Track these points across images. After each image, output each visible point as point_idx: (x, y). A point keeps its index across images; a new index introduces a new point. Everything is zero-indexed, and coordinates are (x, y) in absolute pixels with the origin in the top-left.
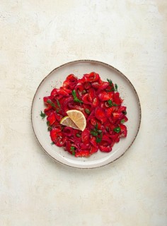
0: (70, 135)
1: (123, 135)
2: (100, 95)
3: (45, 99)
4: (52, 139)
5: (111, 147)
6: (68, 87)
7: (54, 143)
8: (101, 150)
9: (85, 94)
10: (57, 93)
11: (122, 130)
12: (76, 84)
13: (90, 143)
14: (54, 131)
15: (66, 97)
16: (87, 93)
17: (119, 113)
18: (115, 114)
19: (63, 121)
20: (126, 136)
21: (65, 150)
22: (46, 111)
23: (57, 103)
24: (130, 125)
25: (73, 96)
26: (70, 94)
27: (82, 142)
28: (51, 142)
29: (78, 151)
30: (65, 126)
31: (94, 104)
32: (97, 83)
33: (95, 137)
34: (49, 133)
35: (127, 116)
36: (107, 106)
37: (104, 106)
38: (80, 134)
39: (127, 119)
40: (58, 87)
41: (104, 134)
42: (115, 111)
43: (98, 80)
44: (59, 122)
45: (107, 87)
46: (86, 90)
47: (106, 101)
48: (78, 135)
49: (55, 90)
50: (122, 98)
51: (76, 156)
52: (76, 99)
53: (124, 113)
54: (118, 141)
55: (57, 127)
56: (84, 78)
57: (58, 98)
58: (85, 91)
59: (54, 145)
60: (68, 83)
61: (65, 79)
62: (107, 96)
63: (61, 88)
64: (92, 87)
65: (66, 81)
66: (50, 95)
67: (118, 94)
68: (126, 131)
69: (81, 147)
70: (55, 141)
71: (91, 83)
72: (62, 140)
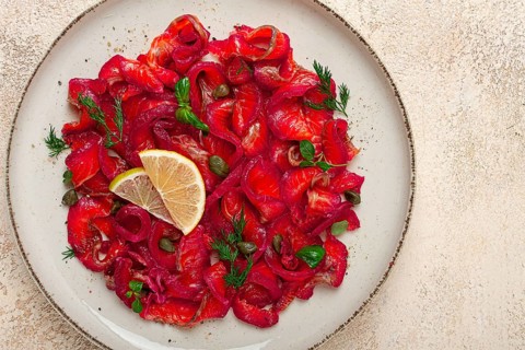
0: (136, 239)
1: (327, 277)
2: (279, 115)
3: (75, 86)
4: (71, 239)
5: (276, 312)
6: (166, 61)
7: (76, 252)
8: (240, 315)
9: (222, 99)
10: (122, 73)
11: (330, 261)
12: (198, 54)
13: (204, 284)
14: (85, 213)
15: (151, 95)
16: (231, 96)
17: (334, 194)
18: (314, 197)
19: (123, 183)
20: (337, 283)
21: (110, 288)
22: (68, 130)
23: (113, 113)
24: (363, 245)
25: (175, 100)
26: (170, 89)
27: (174, 271)
28: (65, 245)
29: (153, 302)
30: (127, 203)
31: (247, 143)
32: (274, 70)
33: (227, 263)
34: (64, 213)
35: (360, 212)
36: (293, 161)
37: (284, 158)
38: (176, 243)
39: (354, 224)
40: (131, 55)
41: (261, 258)
42: (317, 187)
43: (283, 57)
44: (109, 181)
45: (310, 92)
46: (231, 86)
47: (296, 143)
48: (166, 244)
49: (117, 61)
50: (356, 144)
51: (142, 316)
52: (186, 113)
53: (352, 198)
54: (307, 295)
55: (97, 199)
56: (232, 37)
57: (123, 94)
58: (224, 89)
59: (74, 261)
60: (168, 47)
61: (161, 29)
62: (300, 126)
63: (142, 59)
64: (254, 79)
65: (164, 37)
66: (94, 76)
67: (343, 125)
68: (344, 266)
69: (166, 288)
70: (80, 249)
71: (251, 64)
72: (104, 249)
